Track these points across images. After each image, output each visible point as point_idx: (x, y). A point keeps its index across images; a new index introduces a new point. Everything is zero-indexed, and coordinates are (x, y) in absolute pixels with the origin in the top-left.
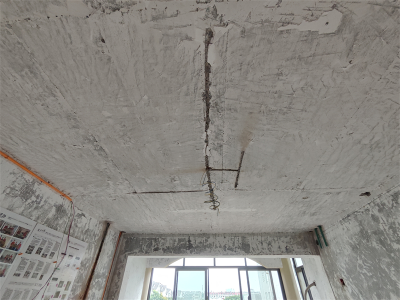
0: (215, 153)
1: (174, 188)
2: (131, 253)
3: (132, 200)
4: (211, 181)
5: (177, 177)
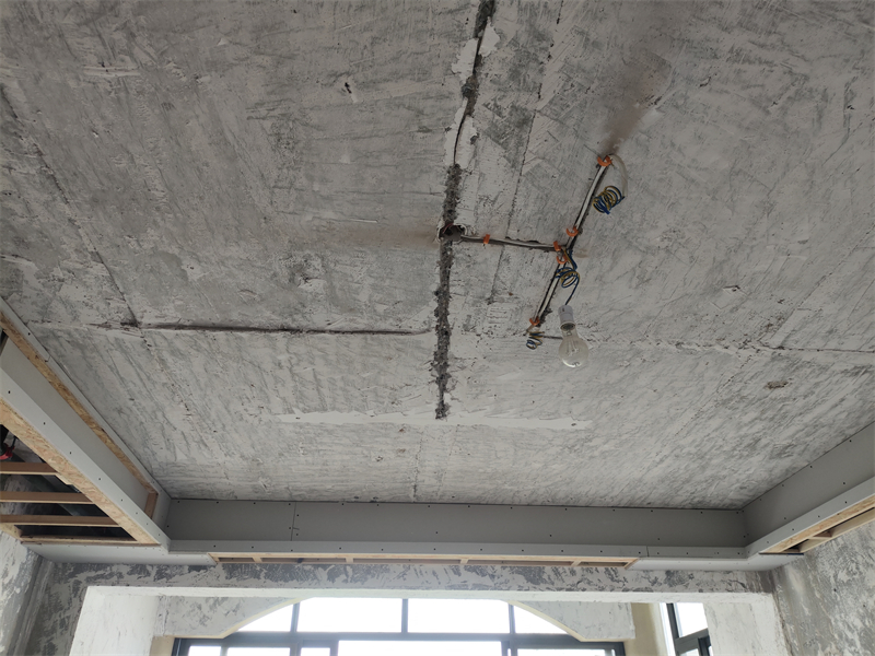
0: (492, 154)
1: (297, 311)
2: (102, 576)
3: (118, 356)
4: (452, 290)
5: (317, 263)
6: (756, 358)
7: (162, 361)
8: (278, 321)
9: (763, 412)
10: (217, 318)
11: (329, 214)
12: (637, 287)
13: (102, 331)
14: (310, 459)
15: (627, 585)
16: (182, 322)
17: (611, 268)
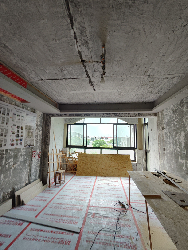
0: (84, 48)
1: (65, 76)
2: (52, 116)
3: (43, 85)
4: (87, 70)
5: (64, 68)
6: (145, 77)
7: (49, 85)
8: (63, 78)
9: (151, 86)
10: (53, 78)
11: (62, 61)
12: (118, 67)
13: (38, 81)
14: (77, 98)
15: (131, 116)
16: (49, 79)
17: (113, 65)
